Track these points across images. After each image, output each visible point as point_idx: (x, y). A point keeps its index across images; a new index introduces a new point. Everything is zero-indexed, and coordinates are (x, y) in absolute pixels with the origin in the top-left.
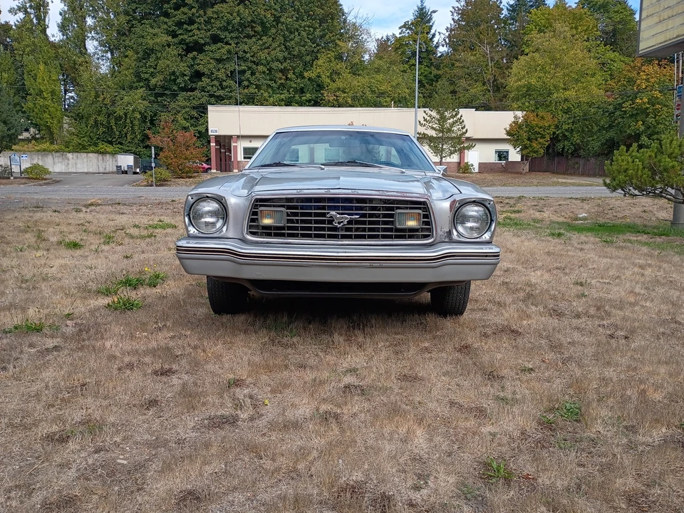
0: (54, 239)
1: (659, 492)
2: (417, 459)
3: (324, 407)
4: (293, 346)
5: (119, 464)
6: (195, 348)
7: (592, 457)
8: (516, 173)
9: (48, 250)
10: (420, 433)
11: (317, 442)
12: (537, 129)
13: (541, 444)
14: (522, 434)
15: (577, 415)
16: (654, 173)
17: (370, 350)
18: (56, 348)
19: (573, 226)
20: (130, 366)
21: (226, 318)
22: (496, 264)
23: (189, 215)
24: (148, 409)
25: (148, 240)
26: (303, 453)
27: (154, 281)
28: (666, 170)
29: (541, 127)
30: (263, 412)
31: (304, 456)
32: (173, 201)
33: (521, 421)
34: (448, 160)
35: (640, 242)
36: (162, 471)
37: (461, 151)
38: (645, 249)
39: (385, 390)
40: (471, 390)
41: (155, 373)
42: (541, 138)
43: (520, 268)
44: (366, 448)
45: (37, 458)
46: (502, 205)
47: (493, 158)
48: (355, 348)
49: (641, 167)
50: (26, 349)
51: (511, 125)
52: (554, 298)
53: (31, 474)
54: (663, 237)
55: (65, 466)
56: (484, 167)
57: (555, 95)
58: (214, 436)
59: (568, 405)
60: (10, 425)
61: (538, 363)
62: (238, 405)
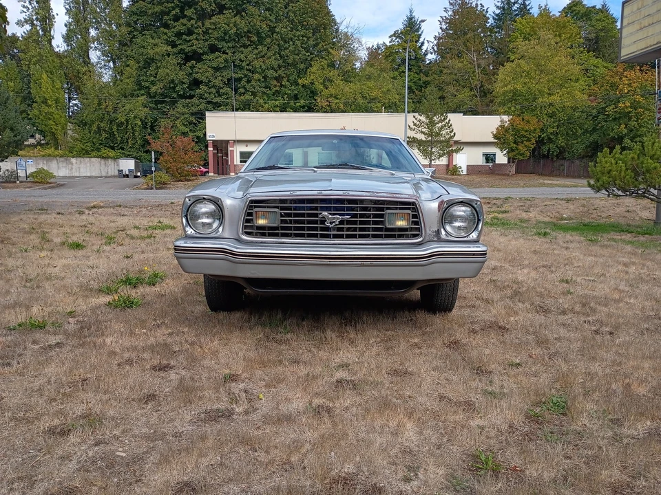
0: (58, 240)
1: (644, 483)
2: (407, 452)
3: (317, 401)
4: (287, 342)
5: (118, 456)
6: (193, 344)
7: (578, 449)
8: (504, 175)
9: (52, 251)
10: (410, 427)
11: (310, 435)
12: (523, 133)
13: (529, 437)
14: (510, 427)
15: (564, 409)
16: (637, 174)
17: (361, 346)
18: (58, 344)
19: (558, 225)
20: (130, 362)
21: (222, 315)
22: (484, 262)
23: (186, 216)
24: (146, 403)
25: (148, 240)
26: (296, 445)
27: (154, 280)
28: (648, 171)
29: (526, 131)
30: (257, 406)
31: (298, 449)
32: (172, 203)
33: (509, 414)
34: (437, 162)
35: (624, 241)
36: (159, 464)
37: (450, 154)
38: (629, 248)
39: (376, 384)
40: (460, 385)
41: (154, 368)
42: (527, 141)
43: (507, 266)
44: (358, 441)
45: (39, 450)
46: (489, 206)
47: (480, 161)
48: (347, 344)
49: (624, 168)
50: (29, 345)
51: (497, 129)
52: (541, 295)
53: (33, 466)
54: (647, 236)
55: (66, 458)
56: (472, 169)
57: (540, 100)
58: (210, 429)
59: (554, 399)
60: (14, 419)
61: (525, 358)
62: (234, 400)
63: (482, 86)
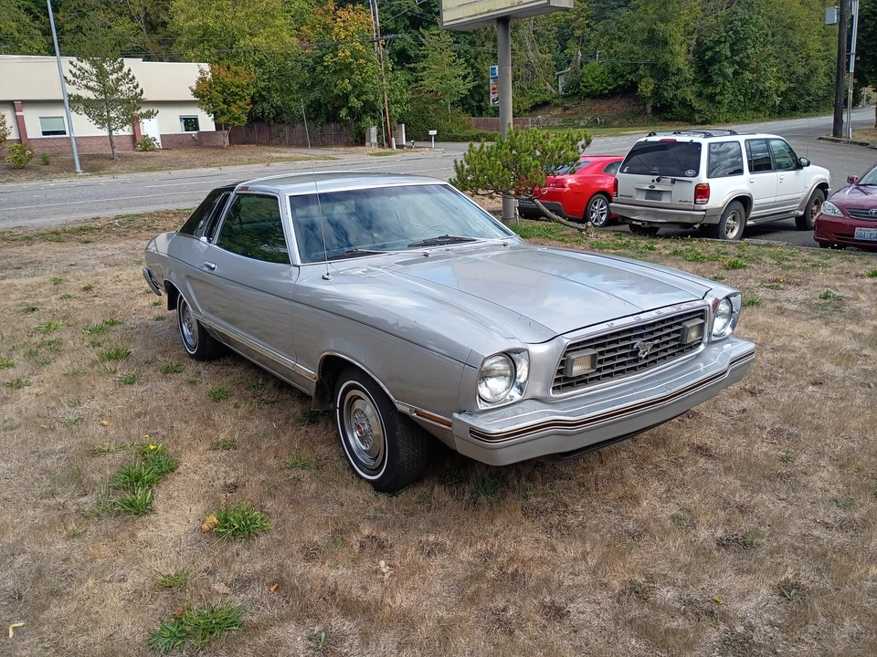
8: (216, 147)
12: (233, 89)
29: (238, 87)
34: (121, 132)
37: (134, 121)
42: (241, 101)
47: (178, 128)
51: (197, 83)
56: (170, 141)
57: (242, 42)
63: (147, 15)
